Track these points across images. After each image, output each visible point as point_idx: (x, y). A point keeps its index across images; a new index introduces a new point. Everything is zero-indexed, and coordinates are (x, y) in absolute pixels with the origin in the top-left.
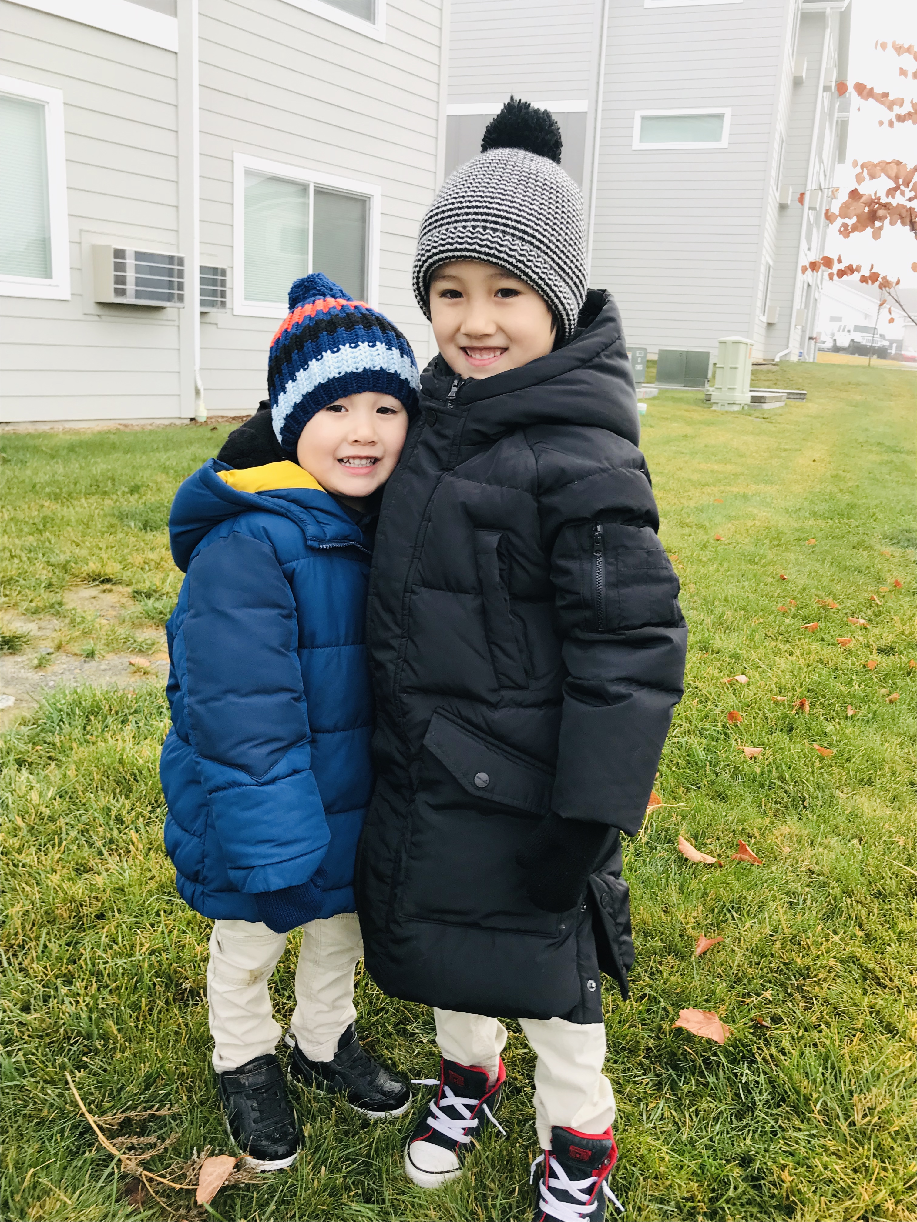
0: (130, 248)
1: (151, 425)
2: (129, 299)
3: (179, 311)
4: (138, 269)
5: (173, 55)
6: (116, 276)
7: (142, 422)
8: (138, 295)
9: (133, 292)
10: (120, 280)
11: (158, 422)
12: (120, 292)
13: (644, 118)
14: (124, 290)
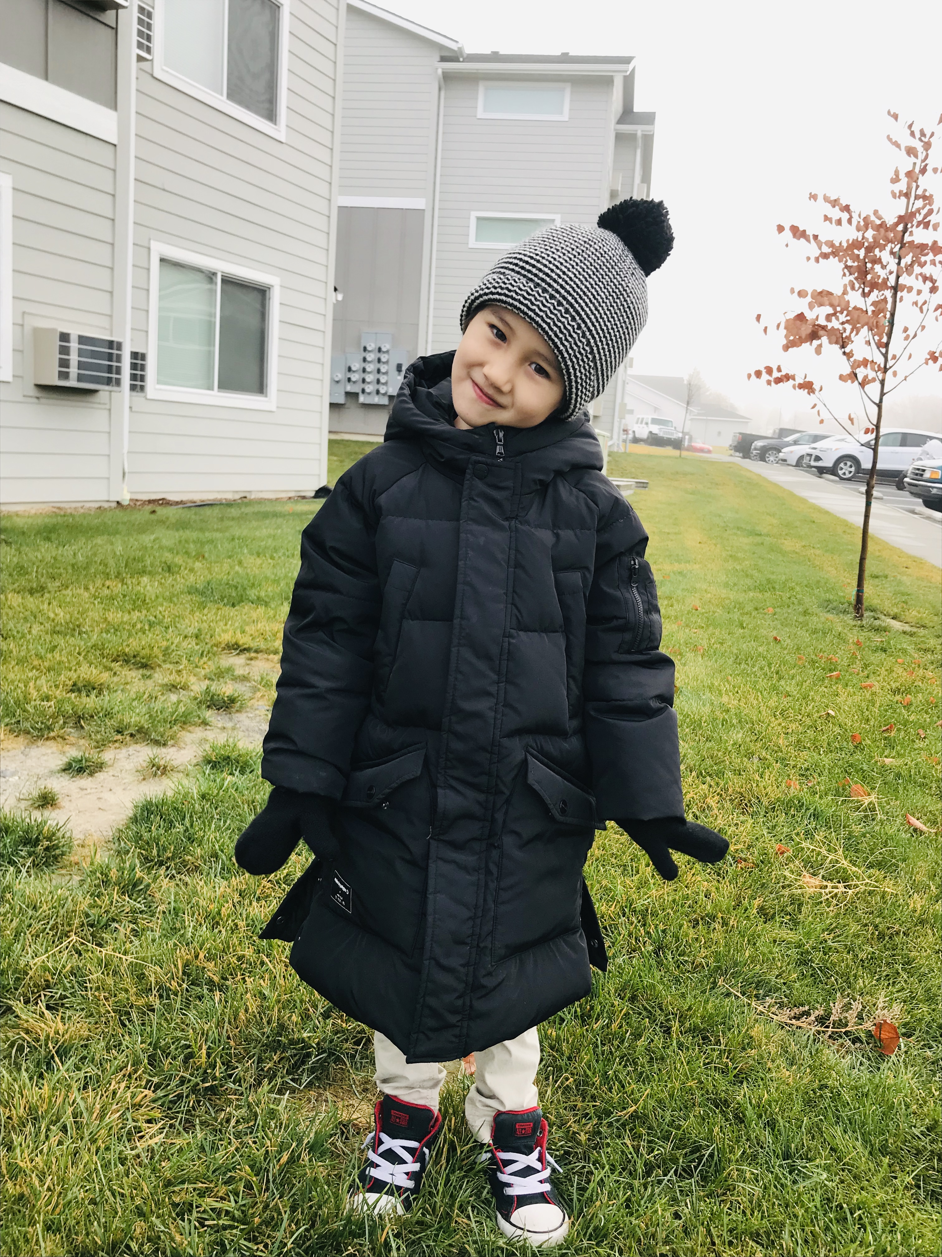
0: (75, 332)
1: (82, 507)
2: (72, 383)
3: (110, 396)
4: (81, 353)
5: (112, 147)
6: (60, 359)
7: (74, 505)
8: (80, 378)
9: (76, 375)
10: (64, 363)
11: (88, 505)
12: (64, 375)
13: (479, 219)
14: (68, 373)
